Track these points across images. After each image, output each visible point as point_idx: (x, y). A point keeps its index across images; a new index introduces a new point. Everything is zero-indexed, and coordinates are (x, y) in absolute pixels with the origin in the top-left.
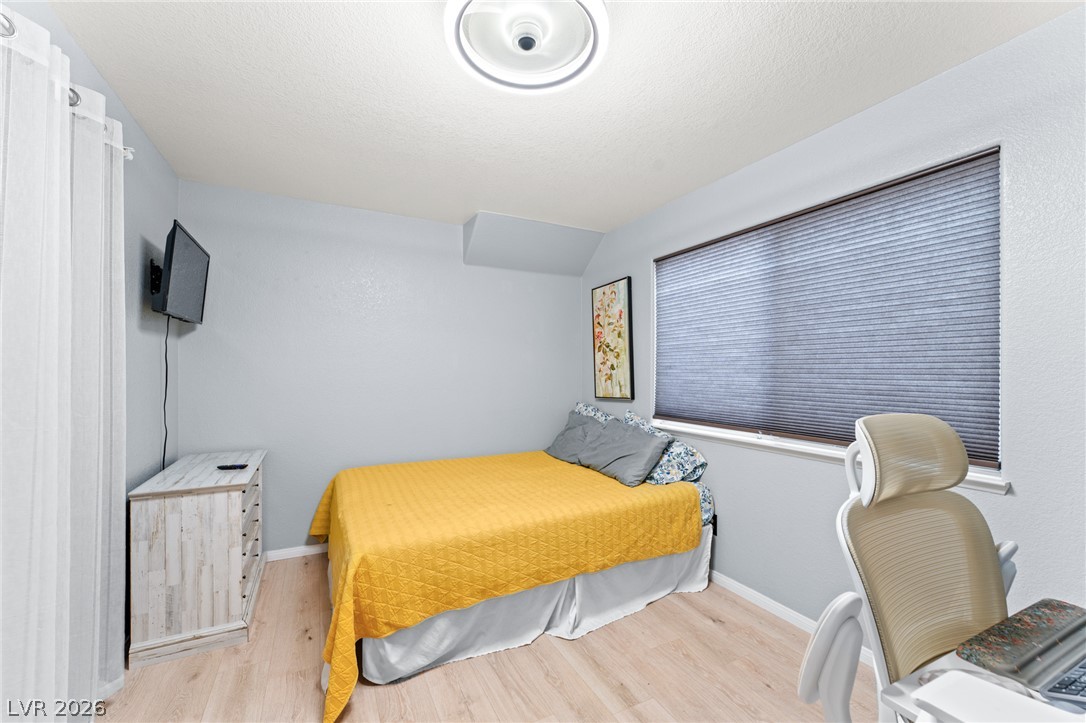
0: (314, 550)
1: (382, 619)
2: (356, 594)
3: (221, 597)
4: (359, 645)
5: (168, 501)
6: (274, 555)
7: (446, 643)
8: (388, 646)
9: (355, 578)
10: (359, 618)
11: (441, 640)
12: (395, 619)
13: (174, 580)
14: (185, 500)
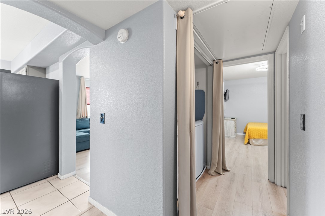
0: (244, 134)
1: (252, 136)
2: (248, 132)
3: (232, 133)
4: (249, 139)
5: (227, 121)
6: (238, 134)
7: (262, 143)
8: (253, 140)
9: (248, 130)
10: (249, 135)
11: (261, 142)
12: (254, 137)
13: (227, 130)
14: (228, 121)
